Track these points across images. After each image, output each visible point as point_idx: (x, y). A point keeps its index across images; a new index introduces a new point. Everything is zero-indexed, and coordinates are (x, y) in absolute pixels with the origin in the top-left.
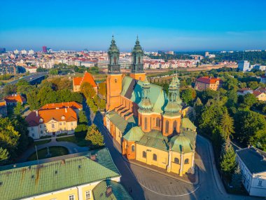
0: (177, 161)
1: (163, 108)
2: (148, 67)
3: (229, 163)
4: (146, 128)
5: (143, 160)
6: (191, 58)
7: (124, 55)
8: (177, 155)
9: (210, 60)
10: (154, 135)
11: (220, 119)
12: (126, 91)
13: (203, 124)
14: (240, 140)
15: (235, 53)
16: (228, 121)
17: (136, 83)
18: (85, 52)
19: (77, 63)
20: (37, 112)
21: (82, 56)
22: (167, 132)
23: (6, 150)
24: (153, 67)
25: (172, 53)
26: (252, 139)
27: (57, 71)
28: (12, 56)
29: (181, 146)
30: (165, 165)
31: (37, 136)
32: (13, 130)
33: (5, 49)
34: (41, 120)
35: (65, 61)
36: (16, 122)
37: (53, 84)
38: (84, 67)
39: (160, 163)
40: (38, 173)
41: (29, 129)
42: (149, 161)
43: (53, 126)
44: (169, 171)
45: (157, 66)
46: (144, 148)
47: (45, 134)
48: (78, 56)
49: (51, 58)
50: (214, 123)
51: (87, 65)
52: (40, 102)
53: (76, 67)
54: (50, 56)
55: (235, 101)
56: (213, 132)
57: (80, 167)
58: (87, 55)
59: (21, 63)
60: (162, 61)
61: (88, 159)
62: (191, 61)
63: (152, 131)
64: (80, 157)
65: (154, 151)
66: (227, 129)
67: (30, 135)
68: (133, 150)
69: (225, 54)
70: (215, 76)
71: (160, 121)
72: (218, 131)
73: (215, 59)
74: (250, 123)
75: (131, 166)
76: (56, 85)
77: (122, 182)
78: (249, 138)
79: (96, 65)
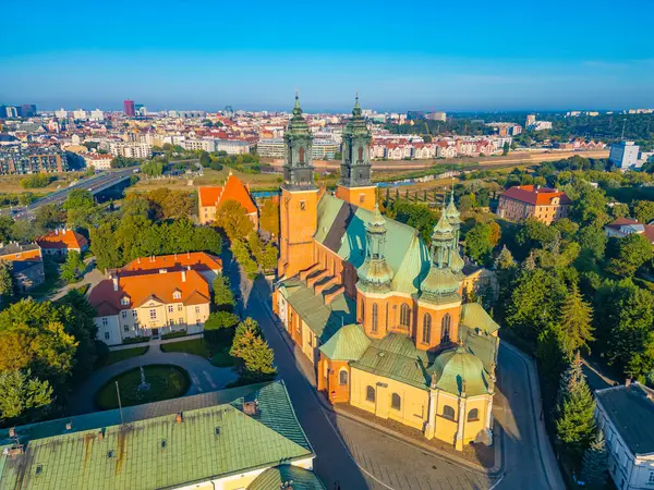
0: (449, 413)
1: (417, 282)
2: (381, 154)
3: (577, 423)
4: (375, 329)
5: (368, 406)
6: (490, 132)
7: (323, 122)
8: (450, 399)
9: (538, 138)
10: (395, 348)
11: (558, 306)
12: (327, 230)
13: (516, 316)
14: (607, 359)
15: (603, 115)
16: (579, 311)
17: (352, 214)
18: (228, 115)
19: (207, 145)
20: (115, 281)
21: (218, 125)
22: (427, 339)
23: (46, 383)
24: (395, 154)
25: (443, 117)
26: (637, 359)
27: (160, 166)
28: (52, 125)
29: (459, 379)
30: (421, 421)
31: (116, 338)
32: (61, 331)
33: (34, 107)
34: (126, 299)
35: (179, 140)
36: (68, 311)
37: (152, 203)
38: (224, 154)
39: (408, 416)
40: (122, 446)
41: (98, 321)
42: (383, 409)
43: (153, 314)
44: (429, 435)
45: (405, 152)
46: (372, 379)
47: (133, 333)
48: (210, 124)
49: (144, 130)
50: (545, 314)
51: (233, 149)
52: (120, 249)
53: (205, 155)
54: (143, 124)
55: (600, 253)
56: (541, 338)
57: (218, 431)
58: (232, 121)
59: (74, 144)
60: (417, 139)
61: (237, 411)
62: (490, 139)
63: (391, 335)
64: (218, 408)
65: (395, 386)
66: (575, 332)
67: (100, 336)
68: (343, 381)
69: (577, 119)
70: (551, 183)
71: (410, 313)
72: (553, 336)
73: (550, 132)
74: (634, 318)
75: (339, 420)
76: (159, 206)
77: (317, 470)
78: (629, 358)
79: (253, 150)
